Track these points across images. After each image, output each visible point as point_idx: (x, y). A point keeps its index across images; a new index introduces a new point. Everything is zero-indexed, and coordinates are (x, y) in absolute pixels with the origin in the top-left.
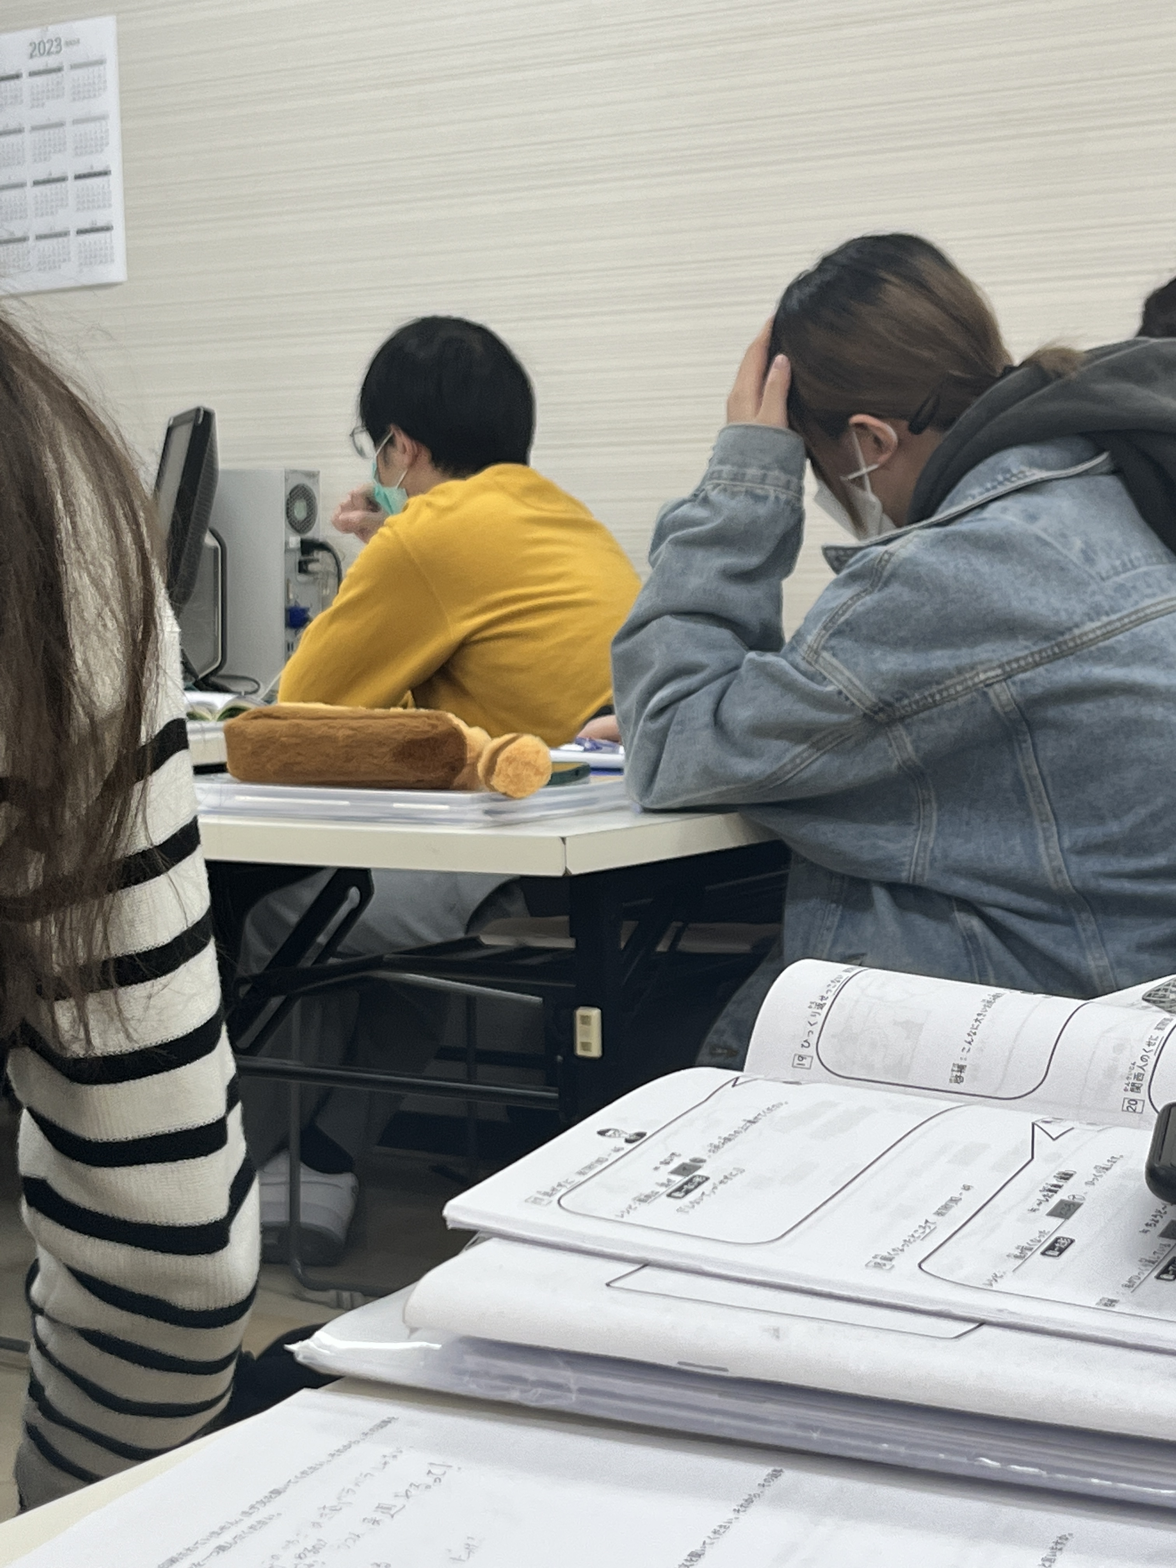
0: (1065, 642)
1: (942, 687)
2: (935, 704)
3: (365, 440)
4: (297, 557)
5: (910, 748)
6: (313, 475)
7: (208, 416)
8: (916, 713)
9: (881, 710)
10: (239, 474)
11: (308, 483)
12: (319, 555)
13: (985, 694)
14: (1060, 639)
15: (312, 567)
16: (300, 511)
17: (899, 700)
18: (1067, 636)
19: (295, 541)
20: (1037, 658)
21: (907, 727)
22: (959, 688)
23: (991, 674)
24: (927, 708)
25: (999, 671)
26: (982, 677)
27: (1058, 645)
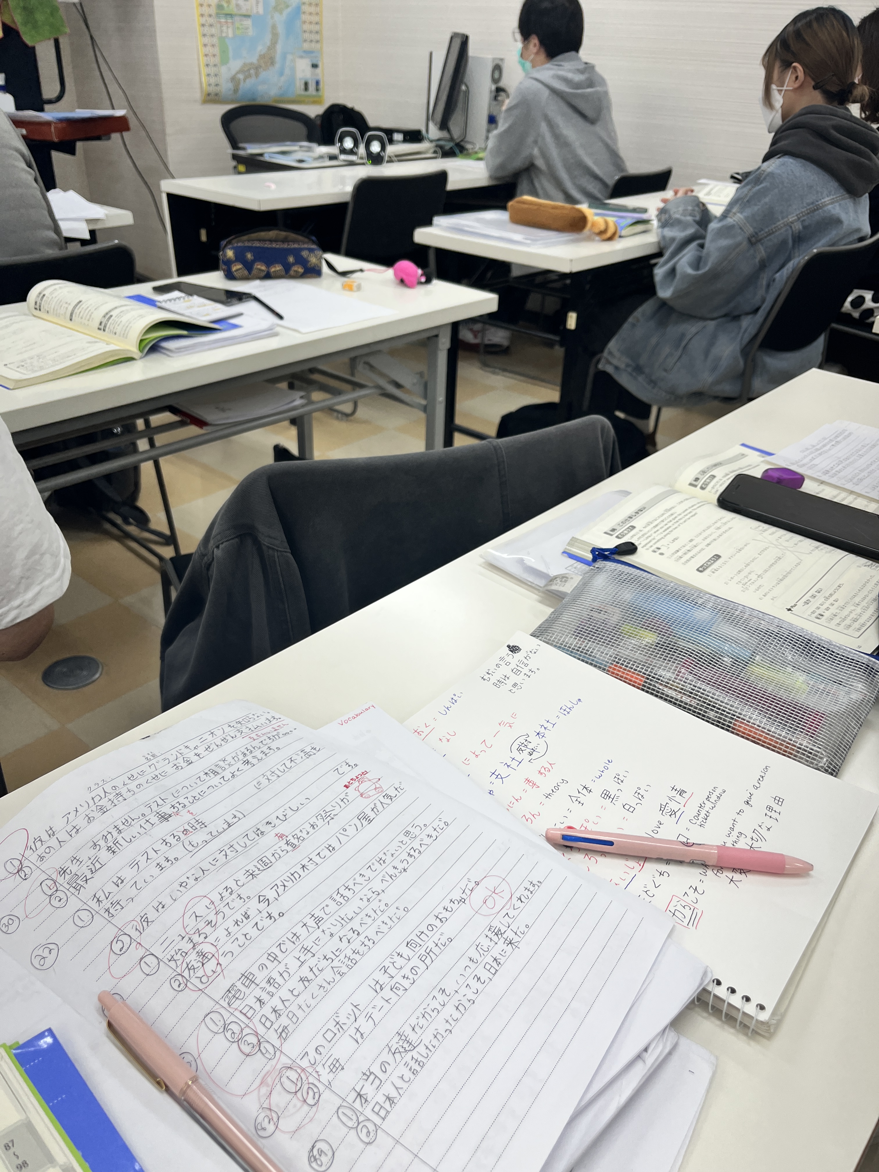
0: (819, 205)
1: (775, 226)
2: (773, 233)
3: (518, 36)
4: (494, 94)
5: (763, 252)
6: (502, 60)
7: (467, 38)
8: (766, 237)
9: (754, 236)
10: (475, 58)
11: (500, 63)
12: (502, 94)
13: (791, 227)
14: (817, 203)
15: (499, 98)
16: (496, 76)
17: (760, 231)
18: (820, 202)
19: (494, 87)
20: (809, 211)
21: (762, 244)
22: (782, 225)
23: (794, 219)
24: (770, 234)
25: (796, 217)
26: (790, 220)
27: (816, 206)
